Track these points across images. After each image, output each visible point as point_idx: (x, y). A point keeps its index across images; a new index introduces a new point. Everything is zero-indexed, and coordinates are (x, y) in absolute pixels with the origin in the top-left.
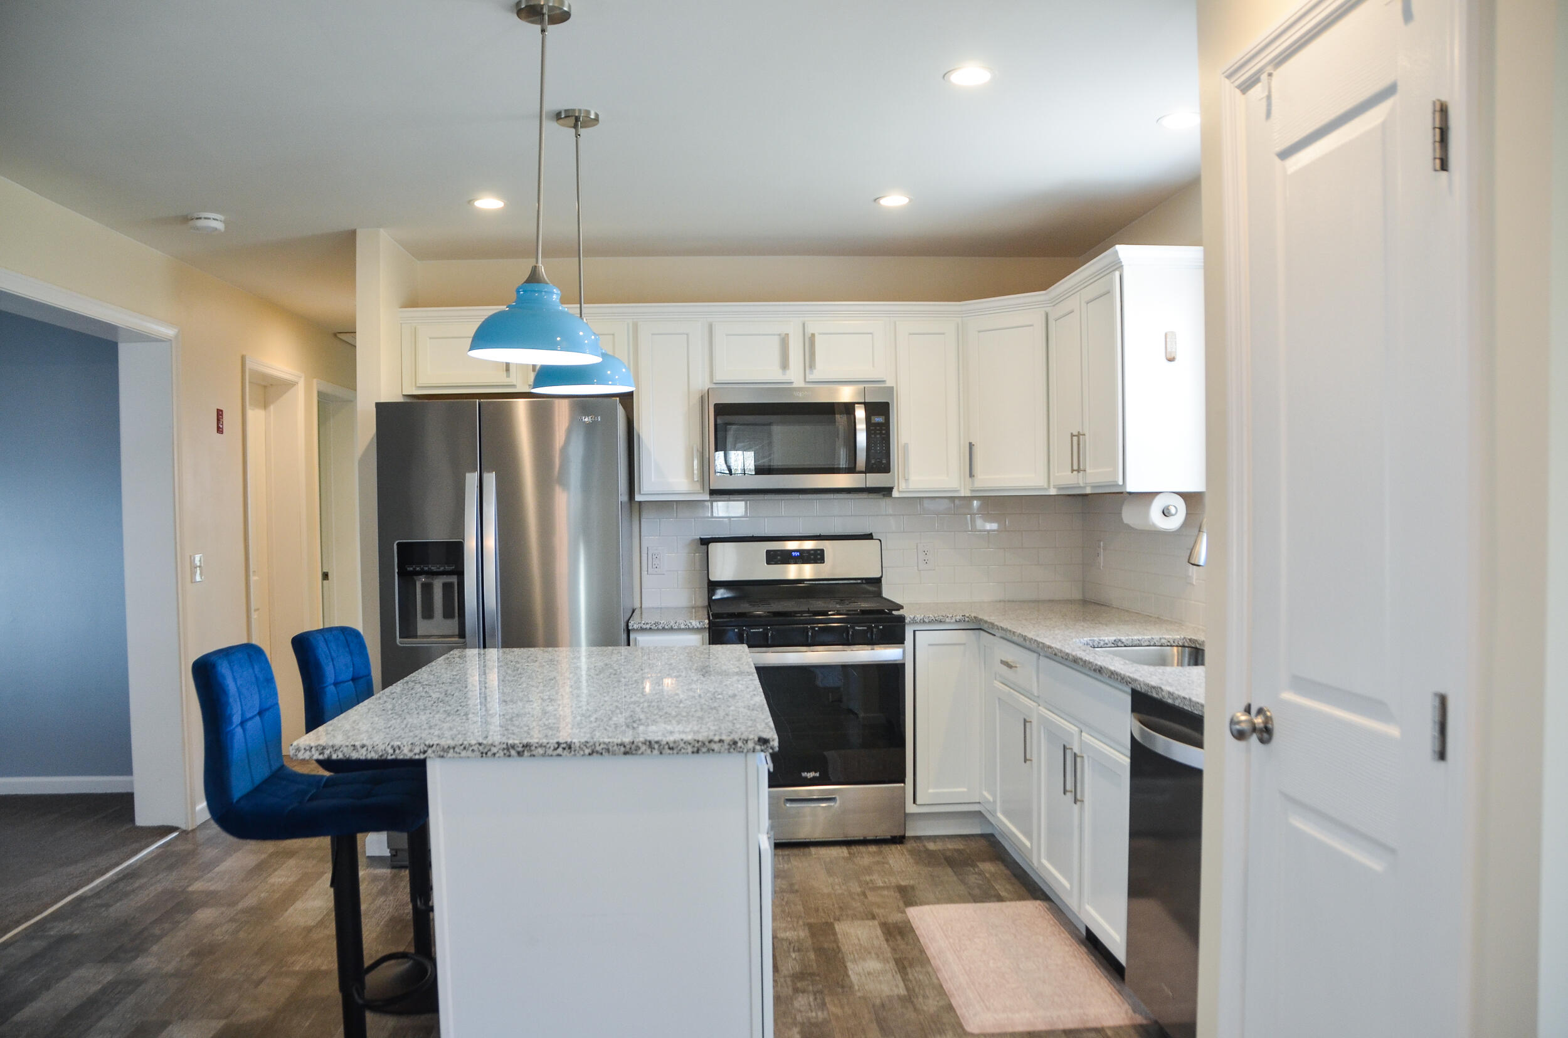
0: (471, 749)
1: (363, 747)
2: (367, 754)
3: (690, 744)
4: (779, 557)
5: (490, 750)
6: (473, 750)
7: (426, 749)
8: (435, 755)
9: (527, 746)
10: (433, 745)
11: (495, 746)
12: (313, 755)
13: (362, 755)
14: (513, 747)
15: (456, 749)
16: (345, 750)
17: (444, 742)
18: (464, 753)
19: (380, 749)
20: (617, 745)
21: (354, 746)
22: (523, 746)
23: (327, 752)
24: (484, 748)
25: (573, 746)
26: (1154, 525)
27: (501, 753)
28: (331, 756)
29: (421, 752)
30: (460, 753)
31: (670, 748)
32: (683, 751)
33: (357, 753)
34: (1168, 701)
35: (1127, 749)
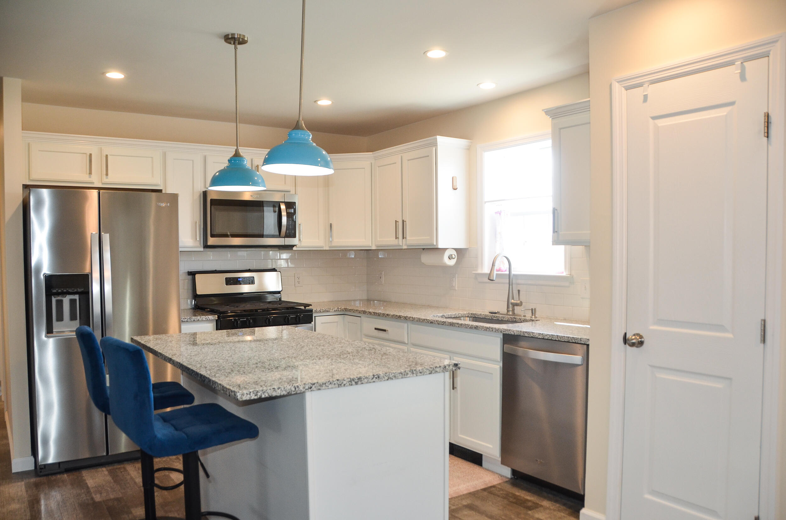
0: (333, 383)
1: (279, 389)
2: (281, 392)
3: (428, 369)
4: (232, 281)
5: (342, 383)
6: (335, 384)
7: (311, 386)
8: (316, 389)
9: (360, 379)
10: (315, 383)
11: (345, 380)
12: (251, 397)
13: (278, 393)
14: (353, 380)
15: (327, 385)
16: (269, 391)
17: (321, 382)
18: (330, 386)
19: (288, 389)
20: (399, 373)
21: (274, 388)
22: (358, 379)
23: (259, 394)
24: (340, 382)
25: (380, 376)
26: (445, 263)
27: (348, 384)
28: (261, 396)
29: (309, 388)
30: (328, 386)
31: (420, 373)
32: (425, 373)
33: (276, 393)
34: (539, 337)
35: (498, 361)
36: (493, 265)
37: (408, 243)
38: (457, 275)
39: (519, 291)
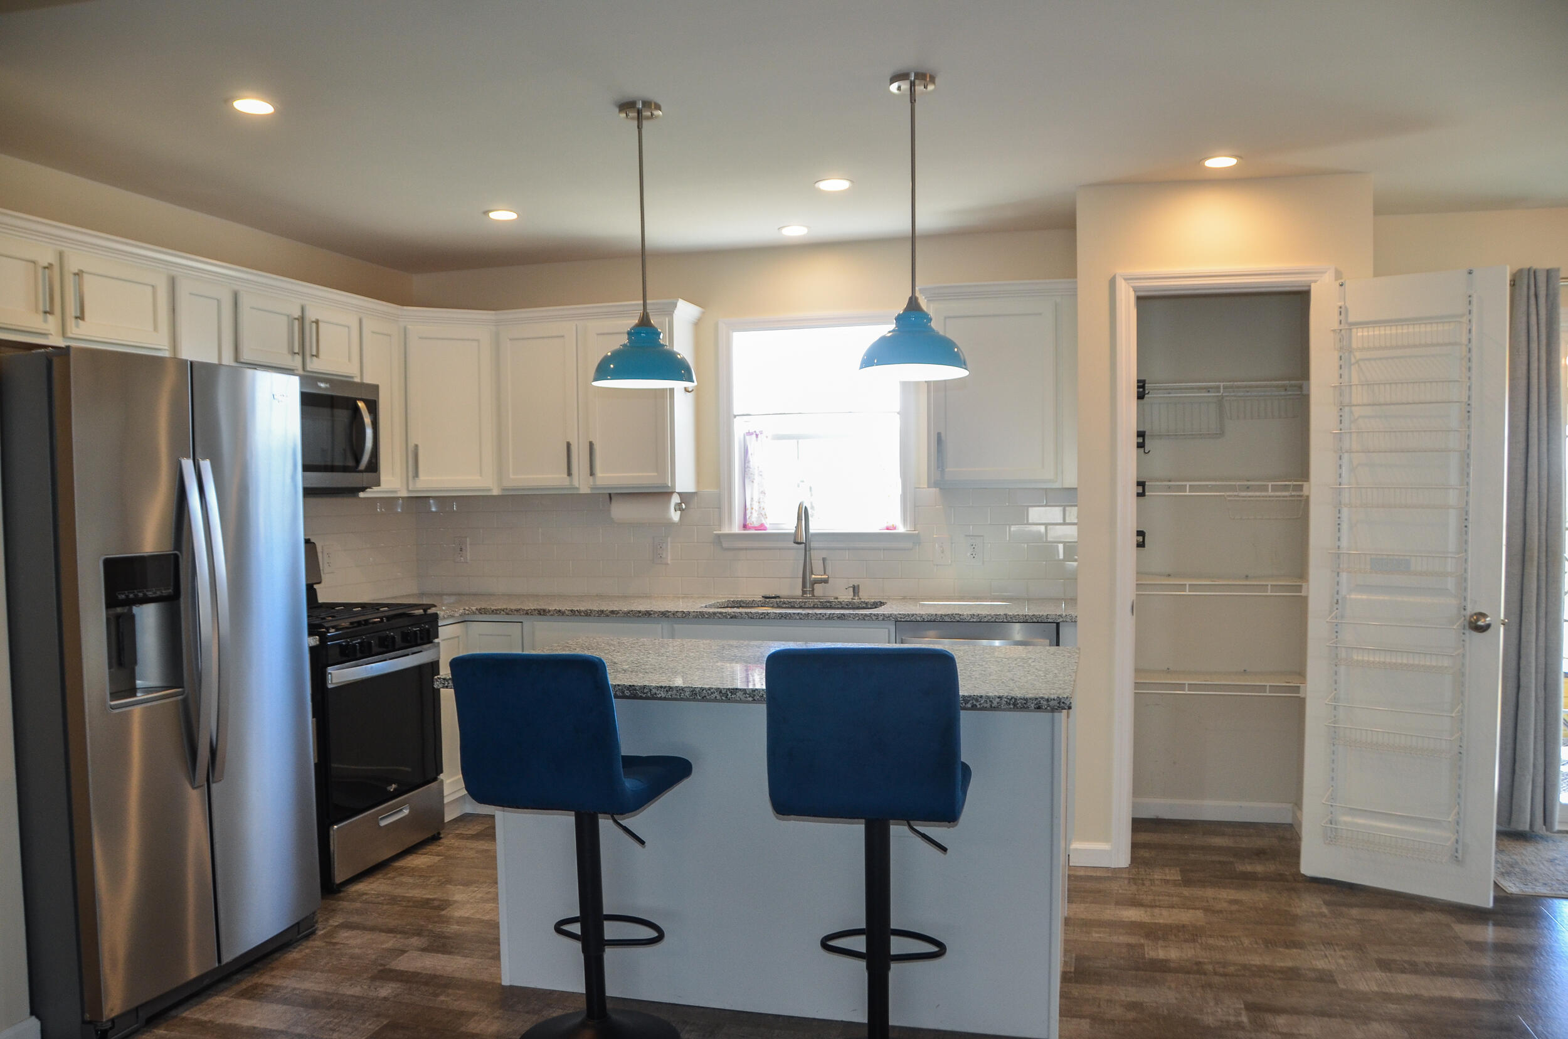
26: (671, 518)
34: (971, 621)
37: (599, 483)
38: (669, 539)
39: (824, 560)
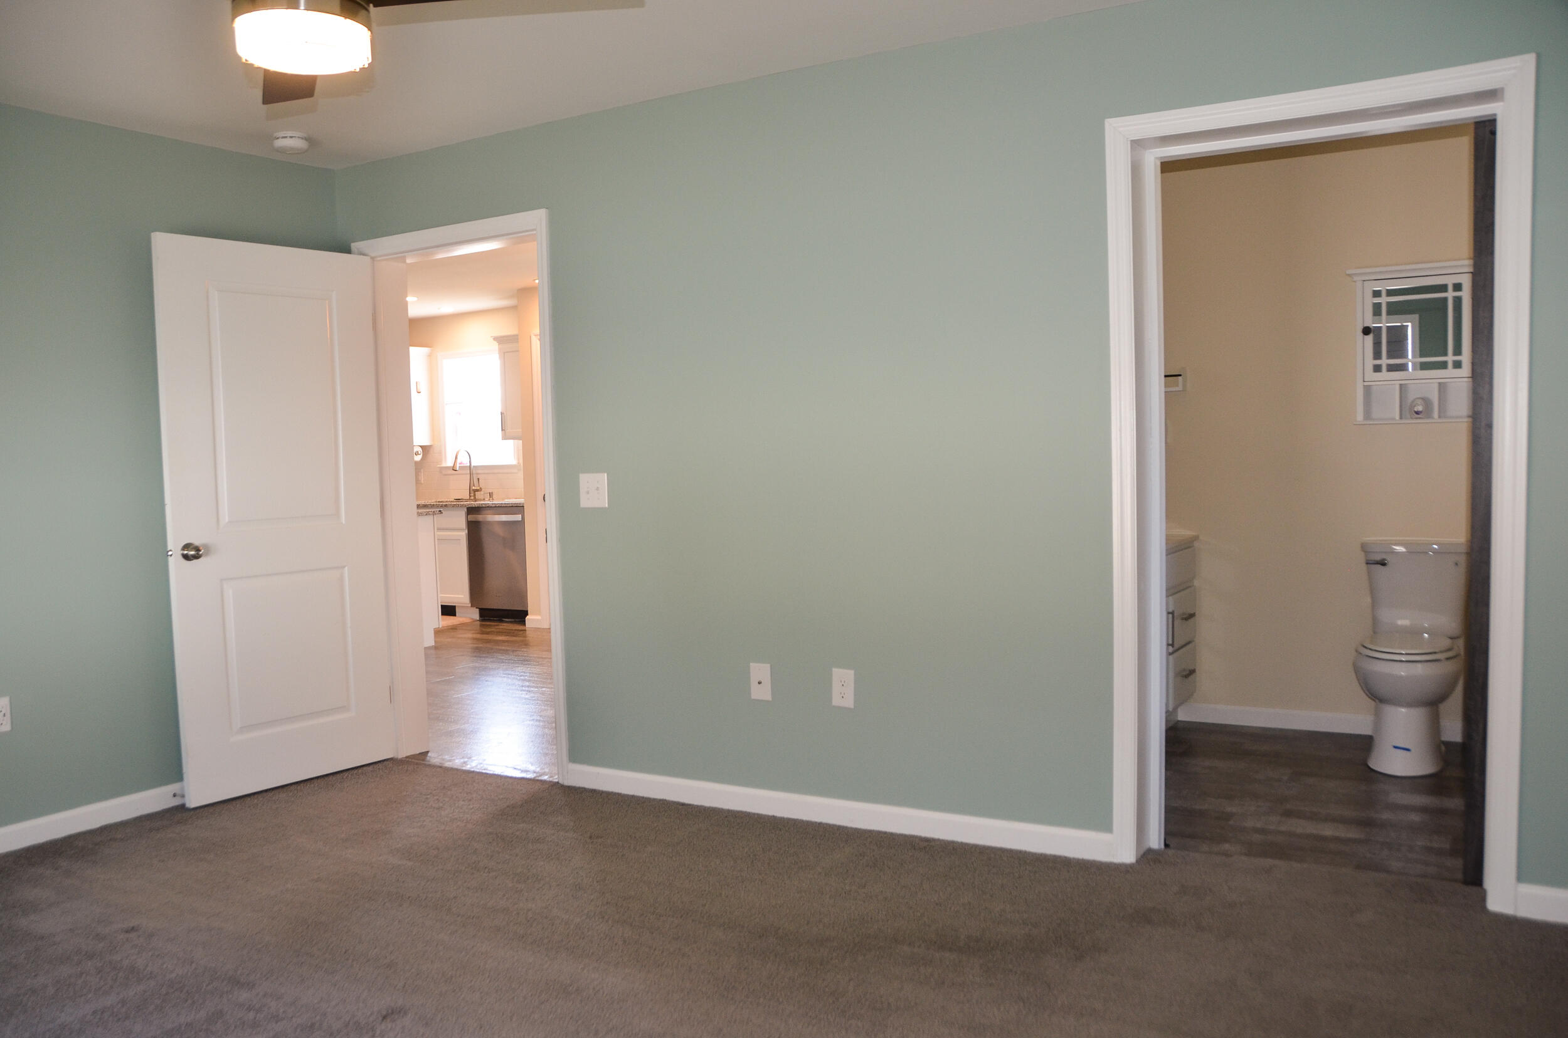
26: (413, 458)
35: (464, 530)
36: (456, 458)
38: (422, 470)
39: (478, 479)
